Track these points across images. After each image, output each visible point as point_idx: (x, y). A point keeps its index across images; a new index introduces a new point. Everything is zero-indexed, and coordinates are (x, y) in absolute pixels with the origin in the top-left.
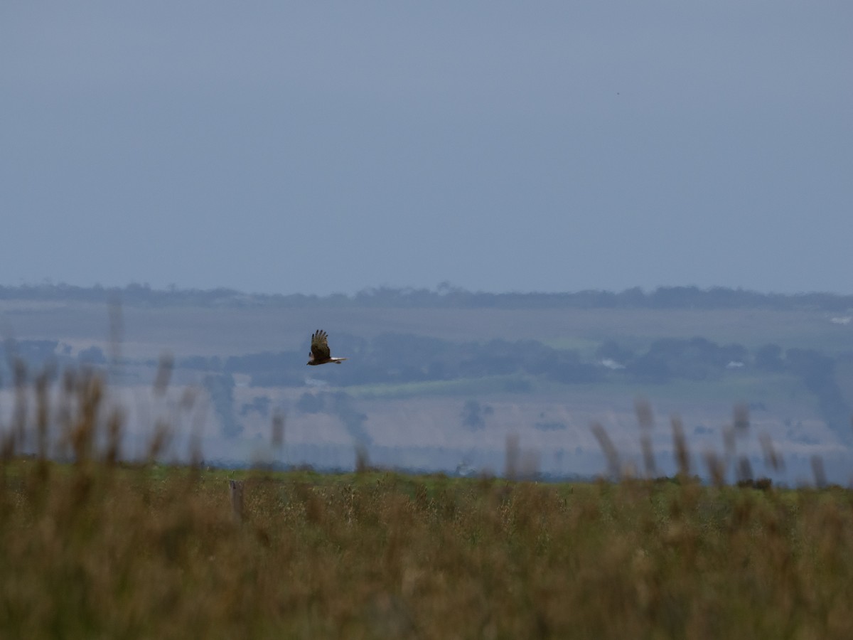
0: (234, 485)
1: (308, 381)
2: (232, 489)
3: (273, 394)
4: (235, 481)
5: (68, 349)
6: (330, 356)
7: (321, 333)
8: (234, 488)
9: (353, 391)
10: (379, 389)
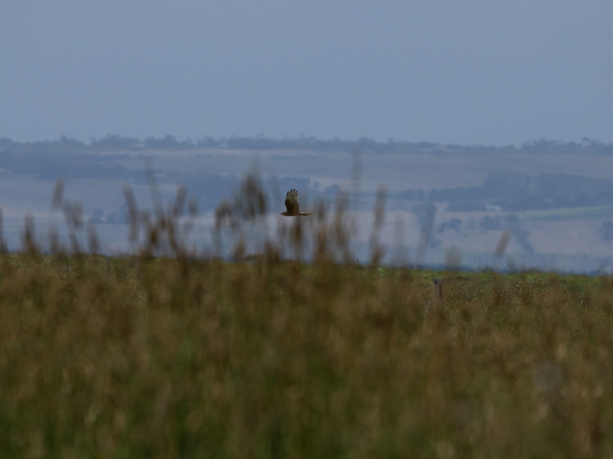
0: (435, 281)
1: (489, 207)
2: (434, 284)
3: (463, 216)
4: (436, 278)
5: (316, 185)
6: (299, 210)
7: (294, 192)
8: (436, 283)
9: (520, 215)
10: (539, 213)
